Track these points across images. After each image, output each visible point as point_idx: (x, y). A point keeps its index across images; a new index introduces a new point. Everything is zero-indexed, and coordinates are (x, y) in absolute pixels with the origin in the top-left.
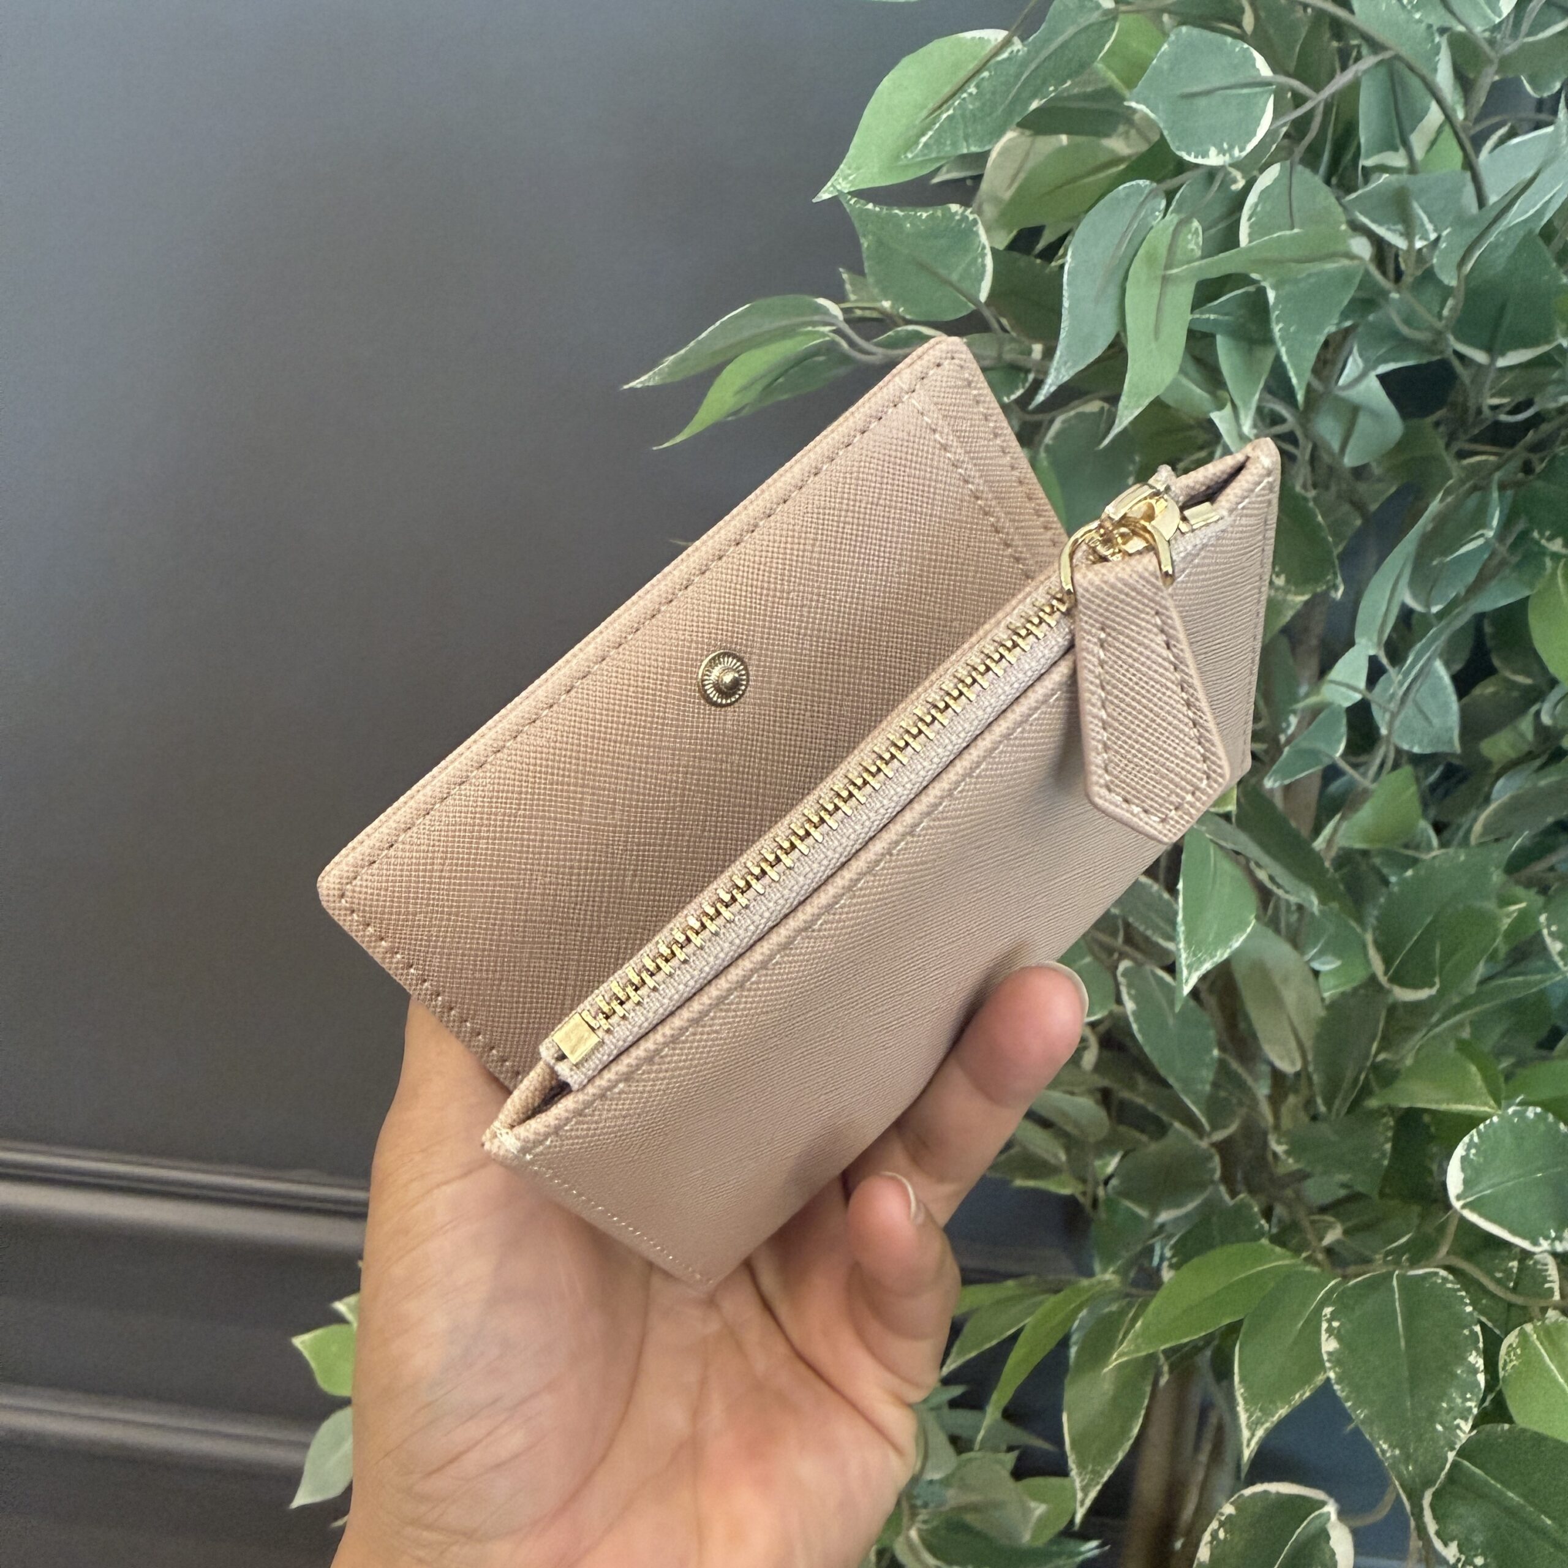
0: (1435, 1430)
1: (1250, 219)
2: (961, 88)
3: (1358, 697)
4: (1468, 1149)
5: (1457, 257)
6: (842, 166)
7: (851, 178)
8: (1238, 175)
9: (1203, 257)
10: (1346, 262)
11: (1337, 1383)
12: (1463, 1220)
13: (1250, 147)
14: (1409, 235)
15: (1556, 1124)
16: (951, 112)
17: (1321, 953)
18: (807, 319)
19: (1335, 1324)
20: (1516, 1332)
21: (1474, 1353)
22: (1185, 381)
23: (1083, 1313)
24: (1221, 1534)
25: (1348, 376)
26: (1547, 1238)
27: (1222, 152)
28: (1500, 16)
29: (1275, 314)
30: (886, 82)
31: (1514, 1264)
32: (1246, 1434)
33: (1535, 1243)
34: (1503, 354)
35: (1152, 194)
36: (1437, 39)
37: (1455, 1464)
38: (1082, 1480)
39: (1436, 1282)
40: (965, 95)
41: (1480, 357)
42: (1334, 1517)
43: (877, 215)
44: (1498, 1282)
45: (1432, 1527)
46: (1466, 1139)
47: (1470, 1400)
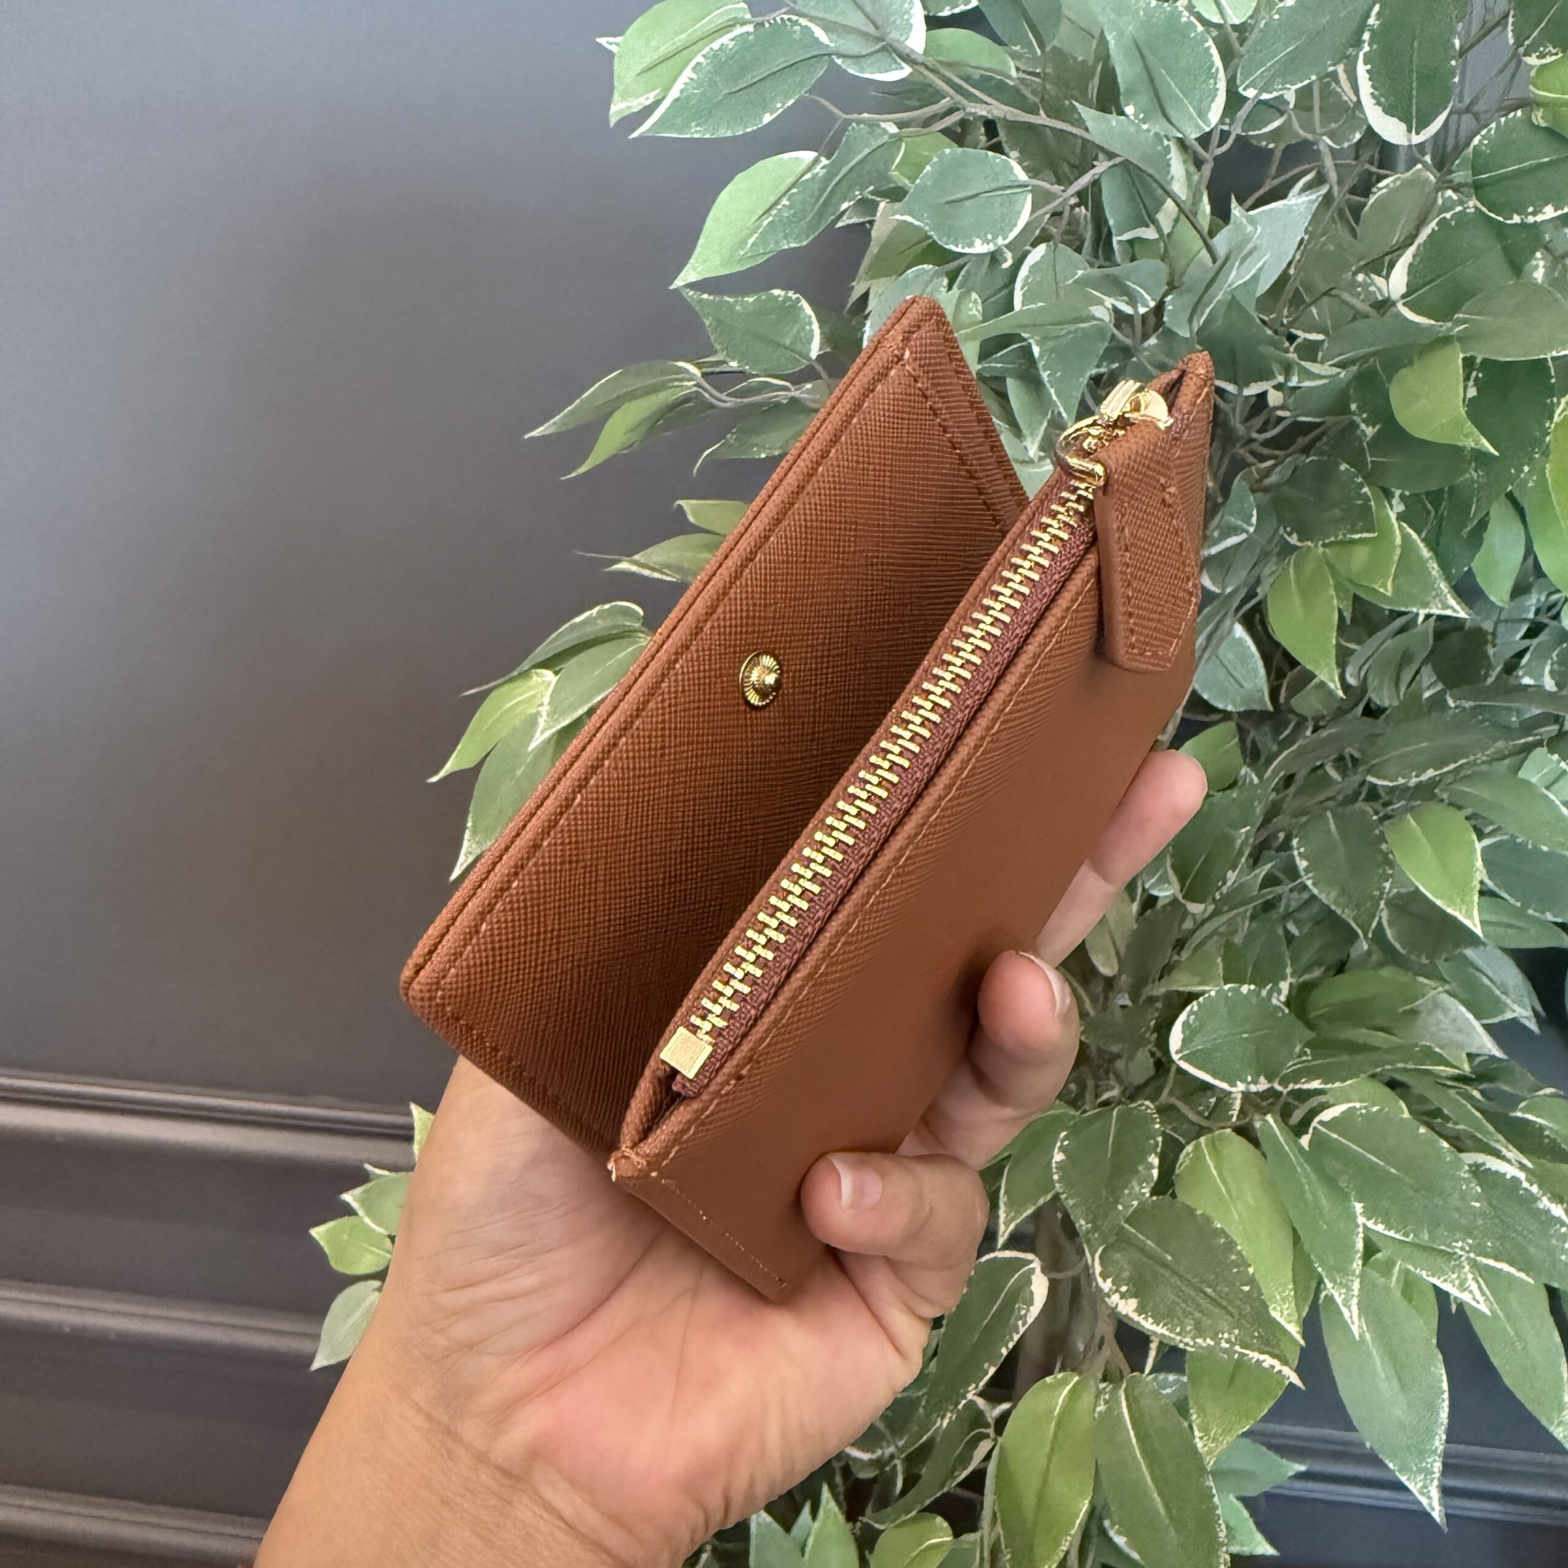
0: (1117, 1209)
1: (1022, 288)
2: (776, 203)
4: (1188, 1016)
5: (1186, 316)
6: (692, 260)
7: (696, 271)
8: (1008, 254)
9: (984, 321)
12: (1180, 1071)
13: (1012, 236)
14: (1133, 303)
15: (1269, 998)
16: (771, 219)
18: (674, 376)
19: (1065, 1143)
20: (1194, 1143)
21: (1153, 1155)
26: (1242, 1081)
27: (987, 241)
28: (1209, 125)
29: (1041, 364)
30: (724, 196)
31: (1213, 1100)
32: (1002, 1228)
33: (1233, 1085)
34: (1247, 385)
35: (937, 275)
36: (1166, 142)
37: (1121, 1227)
39: (1140, 1110)
40: (780, 207)
41: (1231, 388)
42: (1038, 1271)
43: (712, 301)
44: (1200, 1114)
45: (1098, 1269)
46: (1188, 1008)
47: (1144, 1187)
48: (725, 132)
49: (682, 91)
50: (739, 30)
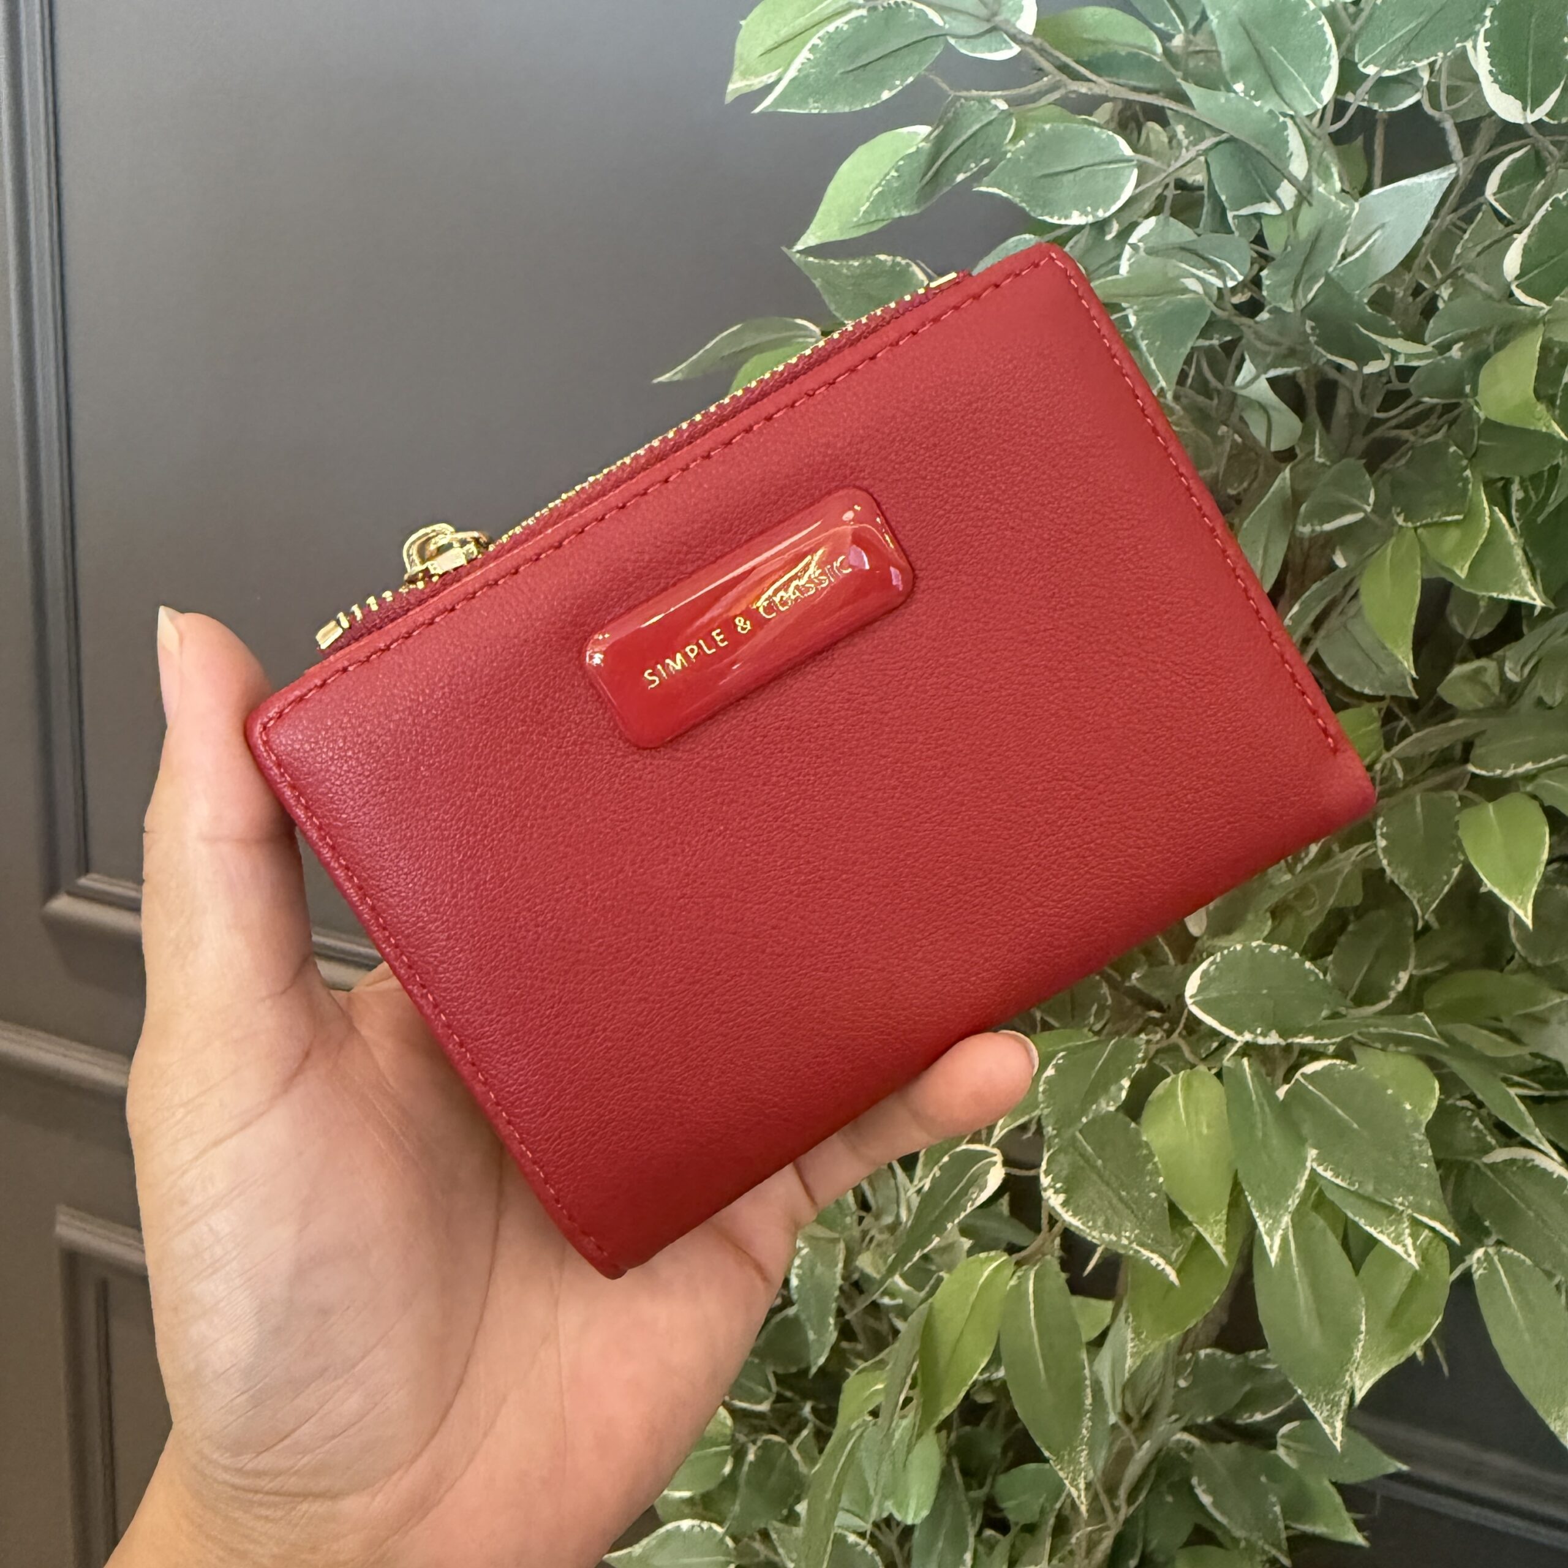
4: (1210, 965)
6: (812, 226)
12: (1189, 1013)
13: (1115, 207)
15: (1303, 962)
16: (880, 189)
18: (796, 333)
19: (1061, 1062)
21: (1126, 1079)
25: (1243, 378)
26: (1250, 1032)
27: (1084, 213)
29: (1138, 334)
30: (845, 166)
33: (1239, 1033)
34: (1366, 363)
36: (1282, 119)
40: (889, 178)
42: (998, 1163)
43: (821, 265)
46: (1211, 959)
48: (843, 108)
49: (799, 71)
50: (855, 13)
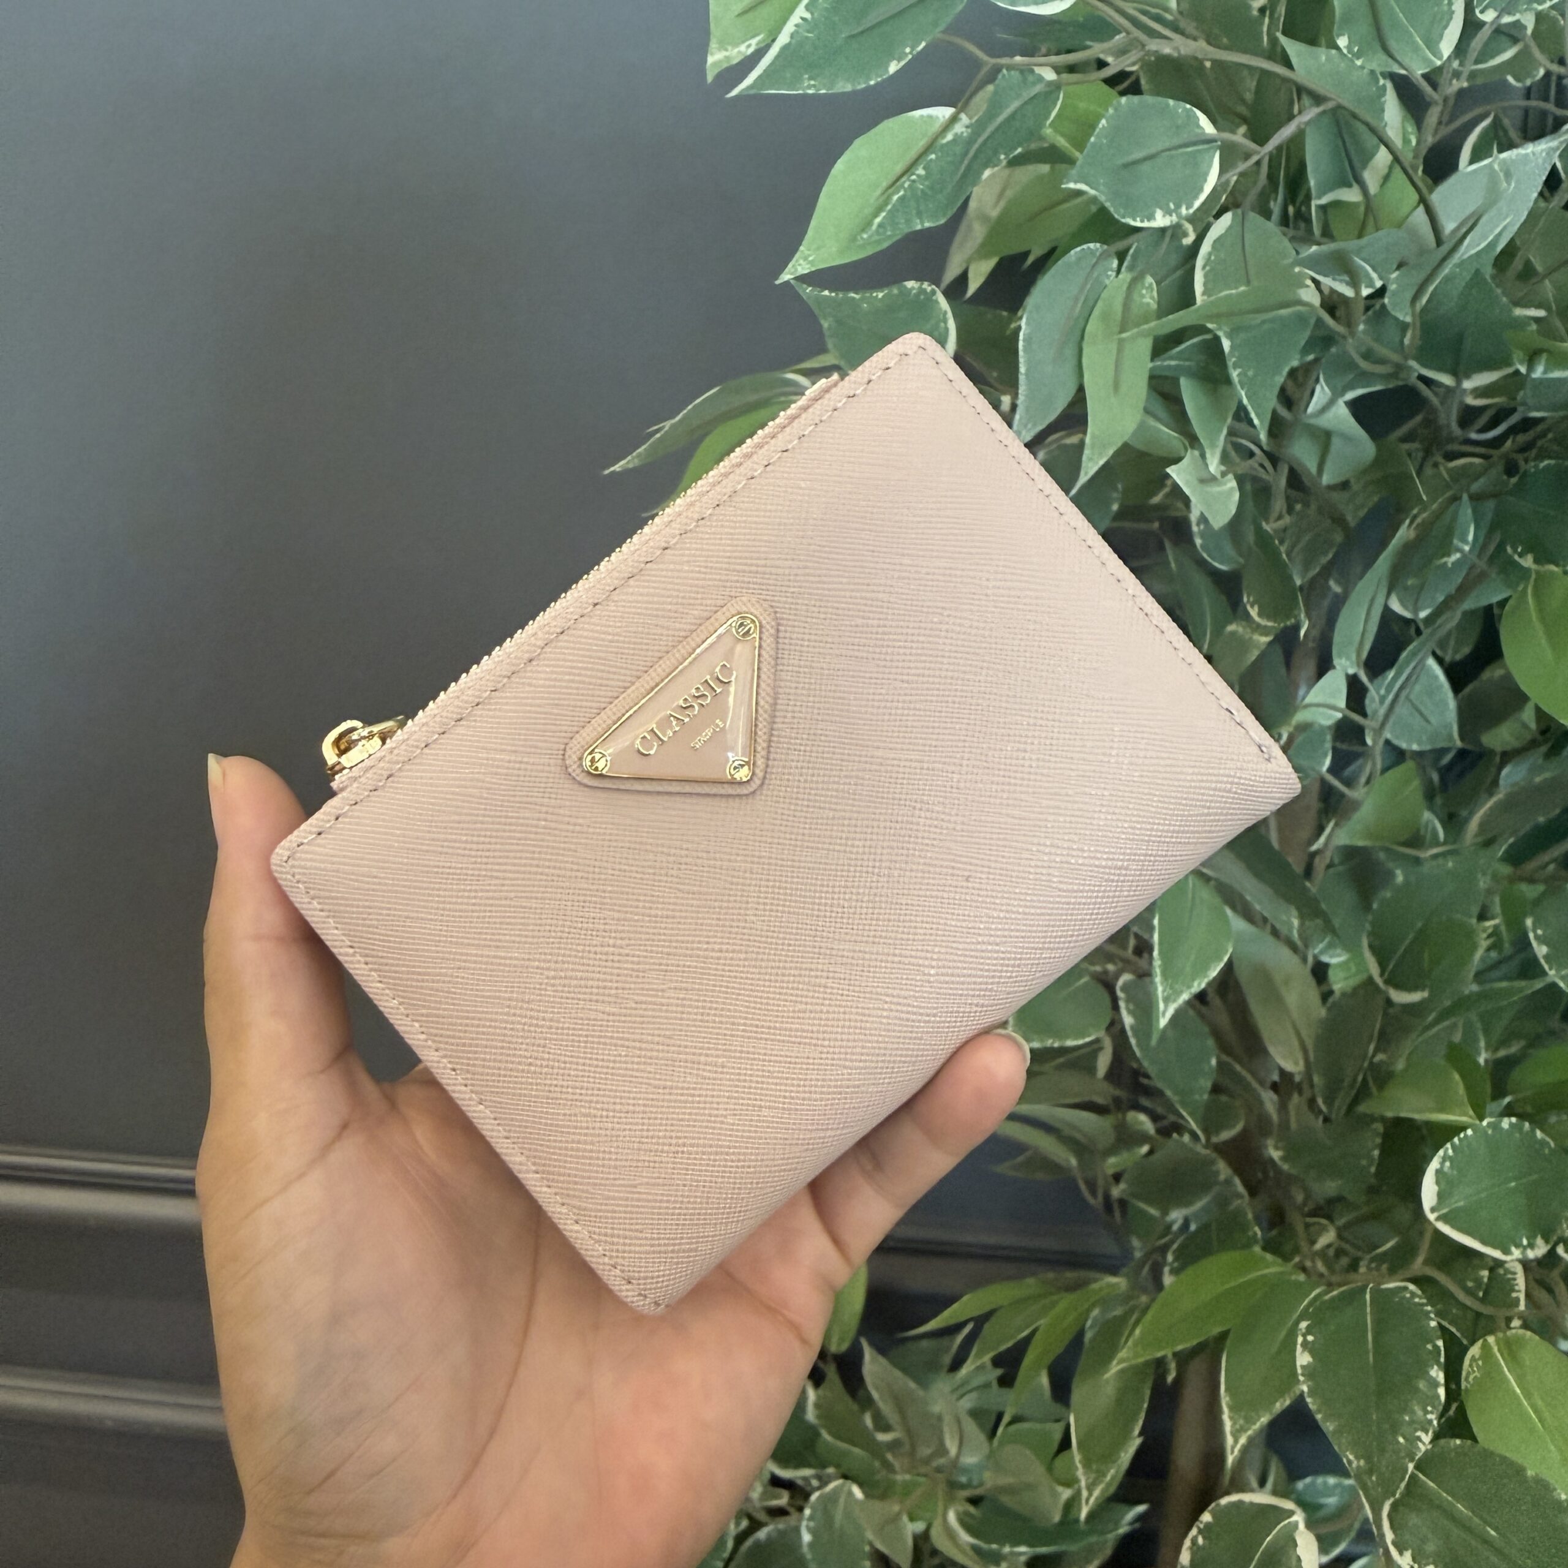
0: (1398, 1442)
1: (1204, 267)
2: (909, 170)
3: (1339, 715)
4: (1442, 1163)
5: (1409, 295)
6: (802, 248)
7: (811, 259)
8: (1189, 228)
10: (1299, 308)
11: (1309, 1396)
12: (1438, 1233)
13: (1197, 204)
14: (1355, 284)
15: (1533, 1131)
16: (902, 193)
17: (1330, 946)
18: (778, 391)
19: (1310, 1338)
20: (1479, 1343)
21: (1436, 1367)
22: (1152, 422)
23: (1096, 1312)
24: (1200, 1541)
25: (1316, 403)
26: (1517, 1246)
27: (1168, 212)
28: (1440, 58)
29: (1231, 362)
30: (840, 166)
31: (1485, 1273)
32: (1230, 1440)
33: (1506, 1252)
34: (1468, 376)
35: (1104, 256)
36: (1382, 82)
37: (1413, 1476)
38: (1087, 1480)
39: (1404, 1297)
40: (914, 177)
41: (1446, 380)
42: (1302, 1526)
43: (835, 302)
44: (1470, 1292)
45: (1389, 1536)
46: (1441, 1152)
47: (1432, 1412)
48: (844, 86)
49: (792, 36)
